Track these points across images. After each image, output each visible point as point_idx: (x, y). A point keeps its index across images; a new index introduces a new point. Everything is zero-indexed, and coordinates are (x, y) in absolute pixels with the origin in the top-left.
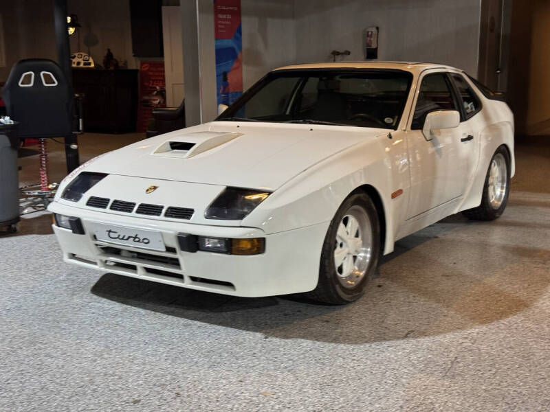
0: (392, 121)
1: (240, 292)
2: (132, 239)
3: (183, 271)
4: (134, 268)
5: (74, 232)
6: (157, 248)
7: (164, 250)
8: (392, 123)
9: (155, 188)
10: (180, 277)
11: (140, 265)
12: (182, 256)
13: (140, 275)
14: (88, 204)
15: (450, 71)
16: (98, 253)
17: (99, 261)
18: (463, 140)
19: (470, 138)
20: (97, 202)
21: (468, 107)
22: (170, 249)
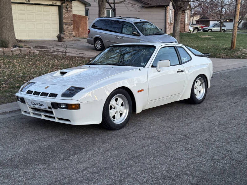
1: (72, 123)
2: (38, 105)
3: (55, 115)
4: (40, 115)
5: (22, 103)
6: (46, 108)
7: (48, 108)
8: (144, 65)
9: (48, 87)
10: (54, 118)
11: (43, 114)
12: (53, 110)
13: (43, 117)
14: (27, 93)
15: (176, 45)
16: (30, 110)
17: (31, 113)
18: (178, 72)
19: (182, 71)
20: (30, 92)
21: (184, 59)
22: (50, 108)
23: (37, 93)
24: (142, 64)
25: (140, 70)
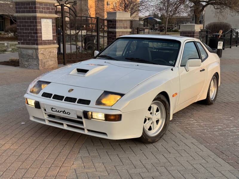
0: (172, 62)
1: (109, 137)
3: (85, 127)
4: (62, 124)
5: (36, 108)
6: (73, 116)
7: (77, 117)
8: (173, 63)
9: (72, 90)
10: (83, 129)
11: (65, 123)
12: (84, 120)
13: (65, 127)
14: (42, 96)
15: (196, 40)
16: (46, 117)
17: (46, 120)
18: (201, 71)
19: (204, 70)
20: (47, 95)
21: (203, 56)
22: (79, 117)
23: (58, 97)
24: (171, 62)
25: (172, 70)
